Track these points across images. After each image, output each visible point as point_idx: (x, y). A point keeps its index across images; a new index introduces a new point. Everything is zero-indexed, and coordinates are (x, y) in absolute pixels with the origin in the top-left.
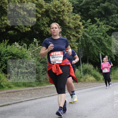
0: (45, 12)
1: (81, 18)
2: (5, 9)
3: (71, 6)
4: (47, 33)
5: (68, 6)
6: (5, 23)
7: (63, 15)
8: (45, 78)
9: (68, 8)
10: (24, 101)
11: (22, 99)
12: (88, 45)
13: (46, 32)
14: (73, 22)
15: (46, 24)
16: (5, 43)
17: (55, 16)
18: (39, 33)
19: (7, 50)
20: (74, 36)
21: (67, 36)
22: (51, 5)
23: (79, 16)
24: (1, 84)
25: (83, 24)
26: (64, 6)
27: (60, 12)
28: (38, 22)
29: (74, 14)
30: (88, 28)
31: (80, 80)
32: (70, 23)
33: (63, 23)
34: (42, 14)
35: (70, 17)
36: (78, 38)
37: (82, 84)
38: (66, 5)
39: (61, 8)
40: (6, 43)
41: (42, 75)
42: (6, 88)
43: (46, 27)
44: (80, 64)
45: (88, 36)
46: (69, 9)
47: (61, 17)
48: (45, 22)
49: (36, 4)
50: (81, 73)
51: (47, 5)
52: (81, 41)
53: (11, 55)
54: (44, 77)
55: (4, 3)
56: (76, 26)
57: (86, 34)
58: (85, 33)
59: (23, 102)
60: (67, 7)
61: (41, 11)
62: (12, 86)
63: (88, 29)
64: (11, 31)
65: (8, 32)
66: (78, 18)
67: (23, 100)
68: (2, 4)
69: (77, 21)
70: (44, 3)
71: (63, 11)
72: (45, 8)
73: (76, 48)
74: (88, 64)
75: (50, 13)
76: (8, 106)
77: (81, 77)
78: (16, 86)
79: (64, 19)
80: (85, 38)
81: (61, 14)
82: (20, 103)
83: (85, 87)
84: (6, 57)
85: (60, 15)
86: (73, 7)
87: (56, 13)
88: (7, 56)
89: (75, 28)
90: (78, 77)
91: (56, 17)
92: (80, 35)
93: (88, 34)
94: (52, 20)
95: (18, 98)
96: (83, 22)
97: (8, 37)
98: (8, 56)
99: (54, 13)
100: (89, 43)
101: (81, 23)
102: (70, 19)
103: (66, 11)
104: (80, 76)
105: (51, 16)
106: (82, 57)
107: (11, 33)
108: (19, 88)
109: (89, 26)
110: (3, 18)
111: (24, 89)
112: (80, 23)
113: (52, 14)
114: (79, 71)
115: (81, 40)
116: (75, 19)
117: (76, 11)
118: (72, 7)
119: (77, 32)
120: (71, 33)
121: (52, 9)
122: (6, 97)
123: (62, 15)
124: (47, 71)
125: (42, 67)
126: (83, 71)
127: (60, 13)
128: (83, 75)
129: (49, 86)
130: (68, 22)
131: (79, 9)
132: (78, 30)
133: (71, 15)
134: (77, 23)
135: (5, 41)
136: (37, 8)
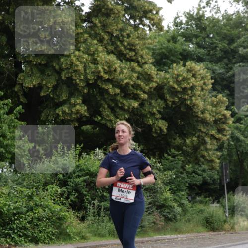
0: (155, 89)
1: (227, 103)
2: (79, 84)
3: (210, 77)
4: (159, 132)
5: (203, 78)
6: (78, 110)
7: (193, 96)
8: (152, 221)
9: (202, 82)
12: (241, 156)
13: (158, 129)
14: (212, 111)
15: (156, 112)
17: (176, 98)
18: (142, 131)
19: (79, 164)
20: (213, 137)
21: (198, 137)
22: (168, 76)
23: (224, 98)
24: (67, 232)
25: (232, 115)
26: (194, 79)
27: (186, 91)
28: (141, 109)
29: (215, 93)
30: (241, 121)
31: (223, 226)
32: (206, 112)
33: (191, 112)
34: (150, 94)
35: (206, 99)
36: (221, 141)
37: (226, 234)
38: (199, 77)
39: (189, 81)
40: (78, 151)
41: (147, 215)
42: (76, 239)
43: (157, 119)
44: (225, 194)
45: (242, 138)
46: (205, 84)
47: (187, 99)
48: (155, 109)
49: (139, 73)
50: (225, 212)
51: (161, 75)
52: (226, 148)
53: (86, 174)
54: (151, 218)
55: (76, 71)
56: (219, 118)
57: (238, 135)
58: (236, 132)
60: (201, 81)
61: (147, 88)
62: (88, 235)
63: (241, 124)
64: (88, 126)
65: (82, 128)
66: (222, 103)
68: (71, 73)
69: (220, 107)
70: (155, 71)
71: (193, 88)
72: (156, 82)
73: (216, 162)
75: (166, 91)
77: (225, 221)
78: (95, 235)
79: (195, 105)
80: (235, 141)
81: (188, 95)
83: (233, 242)
84: (76, 178)
85: (186, 97)
86: (213, 81)
87: (179, 91)
88: (79, 176)
89: (216, 122)
90: (219, 220)
92: (225, 136)
93: (242, 134)
94: (170, 106)
96: (233, 110)
98: (81, 177)
99: (173, 92)
100: (244, 151)
101: (228, 113)
102: (207, 103)
104: (223, 218)
105: (168, 97)
106: (227, 180)
107: (87, 130)
108: (101, 239)
109: (245, 118)
110: (73, 101)
111: (110, 242)
112: (225, 112)
113: (169, 94)
114: (222, 208)
115: (228, 145)
116: (215, 105)
117: (218, 87)
118: (210, 80)
119: (220, 131)
120: (207, 132)
121: (171, 83)
123: (190, 97)
124: (156, 207)
125: (147, 200)
126: (229, 209)
127: (187, 92)
128: (230, 216)
129: (161, 237)
130: (201, 111)
131: (225, 83)
132: (221, 126)
133: (208, 95)
134: (220, 112)
135: (77, 146)
136: (139, 82)
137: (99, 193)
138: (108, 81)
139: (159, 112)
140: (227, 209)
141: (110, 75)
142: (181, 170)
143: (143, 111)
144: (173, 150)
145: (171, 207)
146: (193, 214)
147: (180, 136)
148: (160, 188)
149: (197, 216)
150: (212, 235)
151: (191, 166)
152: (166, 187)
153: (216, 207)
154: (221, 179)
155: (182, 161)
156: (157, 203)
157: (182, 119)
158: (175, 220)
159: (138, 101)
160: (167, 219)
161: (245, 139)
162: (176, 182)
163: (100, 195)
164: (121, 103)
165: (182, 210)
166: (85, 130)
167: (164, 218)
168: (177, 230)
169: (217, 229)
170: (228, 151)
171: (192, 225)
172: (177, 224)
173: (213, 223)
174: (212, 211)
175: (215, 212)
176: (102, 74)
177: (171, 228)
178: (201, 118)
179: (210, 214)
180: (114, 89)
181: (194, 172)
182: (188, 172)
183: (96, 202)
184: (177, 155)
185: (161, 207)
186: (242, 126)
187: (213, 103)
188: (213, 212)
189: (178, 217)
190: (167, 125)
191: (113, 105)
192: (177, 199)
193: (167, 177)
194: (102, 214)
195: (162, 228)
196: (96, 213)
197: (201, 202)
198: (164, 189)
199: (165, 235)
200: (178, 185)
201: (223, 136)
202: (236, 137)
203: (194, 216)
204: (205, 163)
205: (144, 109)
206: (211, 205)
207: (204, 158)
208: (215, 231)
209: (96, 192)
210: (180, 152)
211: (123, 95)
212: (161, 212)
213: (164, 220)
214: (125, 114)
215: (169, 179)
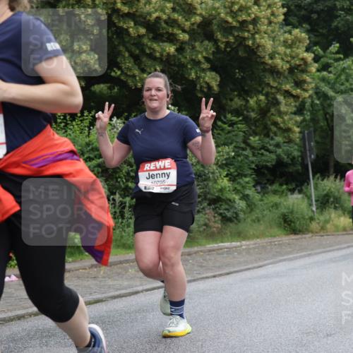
0: (200, 25)
1: (308, 41)
3: (280, 4)
4: (205, 90)
5: (269, 6)
7: (256, 33)
8: (202, 223)
9: (269, 11)
10: (142, 291)
11: (136, 286)
12: (332, 121)
13: (205, 86)
14: (285, 53)
15: (203, 60)
16: (84, 120)
17: (231, 38)
18: (183, 89)
19: (90, 141)
20: (288, 94)
21: (267, 95)
22: (217, 5)
23: (303, 35)
25: (316, 59)
26: (256, 7)
27: (245, 25)
28: (180, 56)
29: (289, 28)
30: (330, 69)
31: (309, 226)
32: (277, 56)
33: (254, 57)
34: (191, 33)
35: (275, 37)
36: (301, 99)
37: (314, 237)
38: (264, 4)
39: (250, 11)
40: (87, 121)
44: (309, 179)
45: (331, 93)
46: (273, 14)
47: (248, 39)
48: (200, 56)
49: (174, 2)
50: (311, 205)
51: (207, 4)
52: (309, 110)
54: (201, 218)
56: (296, 64)
57: (325, 88)
58: (322, 84)
59: (138, 295)
60: (267, 10)
61: (188, 24)
63: (330, 72)
64: (102, 86)
65: (93, 89)
66: (300, 42)
67: (140, 288)
69: (298, 48)
71: (255, 21)
72: (201, 15)
73: (294, 132)
74: (332, 178)
75: (216, 27)
76: (97, 305)
77: (312, 219)
78: (118, 247)
79: (259, 46)
82: (130, 295)
83: (324, 248)
85: (246, 34)
86: (285, 9)
87: (235, 27)
88: (90, 159)
89: (291, 70)
90: (304, 218)
91: (233, 41)
92: (306, 90)
93: (331, 88)
94: (223, 50)
95: (126, 283)
96: (316, 52)
97: (92, 104)
98: (93, 159)
99: (227, 29)
101: (309, 56)
102: (277, 43)
103: (262, 20)
104: (308, 214)
105: (219, 35)
106: (313, 156)
107: (100, 91)
108: (127, 252)
109: (336, 64)
112: (305, 54)
113: (220, 31)
114: (306, 200)
115: (312, 105)
116: (290, 45)
117: (293, 20)
118: (281, 9)
119: (299, 84)
120: (279, 87)
121: (222, 15)
122: (89, 279)
123: (252, 34)
124: (207, 202)
126: (316, 201)
127: (247, 27)
128: (318, 211)
129: (216, 245)
130: (269, 55)
131: (303, 12)
132: (299, 76)
133: (279, 31)
134: (297, 55)
135: (85, 115)
136: (176, 16)
137: (121, 183)
138: (128, 15)
139: (207, 59)
140: (314, 201)
141: (131, 7)
142: (243, 145)
143: (183, 60)
144: (229, 116)
145: (230, 200)
146: (264, 210)
147: (239, 95)
148: (213, 173)
149: (269, 213)
150: (293, 239)
151: (257, 138)
152: (221, 170)
153: (297, 198)
154: (303, 157)
155: (244, 132)
156: (209, 196)
157: (241, 69)
158: (237, 219)
159: (174, 45)
160: (226, 220)
161: (336, 95)
162: (236, 164)
163: (123, 186)
164: (150, 48)
165: (247, 204)
166: (97, 91)
167: (220, 218)
168: (240, 235)
169: (300, 231)
170: (312, 113)
171: (262, 228)
172: (241, 226)
173: (294, 222)
174: (291, 204)
175: (295, 205)
176: (119, 5)
177: (231, 232)
178: (270, 65)
179: (289, 209)
180: (137, 28)
181: (263, 148)
182: (252, 148)
183: (117, 197)
184: (235, 123)
185: (215, 201)
186: (331, 75)
187: (287, 42)
188: (293, 206)
189: (242, 215)
190: (219, 79)
191: (137, 52)
192: (239, 188)
193: (223, 156)
194: (126, 215)
195: (219, 233)
196: (118, 214)
197: (275, 192)
198: (218, 174)
199: (222, 242)
200: (240, 167)
201: (302, 92)
202: (323, 92)
203: (265, 212)
204: (278, 133)
205: (183, 56)
206: (290, 196)
207: (276, 127)
208: (298, 234)
209: (117, 181)
210: (241, 118)
211: (151, 36)
212: (216, 208)
213: (222, 221)
214: (155, 66)
215: (226, 159)
